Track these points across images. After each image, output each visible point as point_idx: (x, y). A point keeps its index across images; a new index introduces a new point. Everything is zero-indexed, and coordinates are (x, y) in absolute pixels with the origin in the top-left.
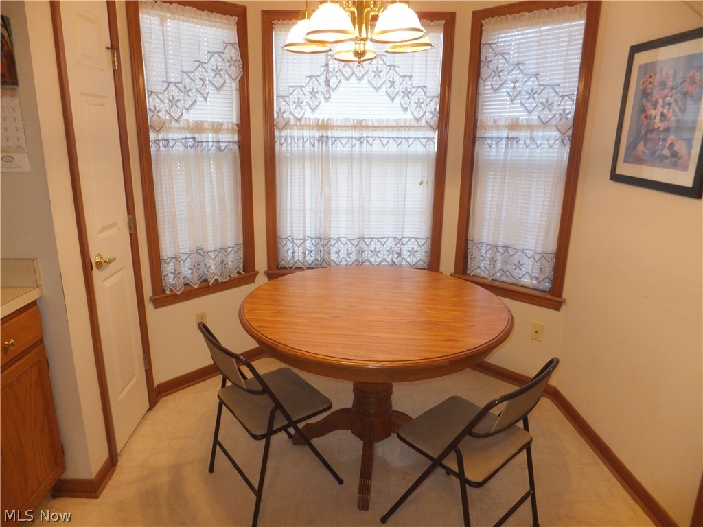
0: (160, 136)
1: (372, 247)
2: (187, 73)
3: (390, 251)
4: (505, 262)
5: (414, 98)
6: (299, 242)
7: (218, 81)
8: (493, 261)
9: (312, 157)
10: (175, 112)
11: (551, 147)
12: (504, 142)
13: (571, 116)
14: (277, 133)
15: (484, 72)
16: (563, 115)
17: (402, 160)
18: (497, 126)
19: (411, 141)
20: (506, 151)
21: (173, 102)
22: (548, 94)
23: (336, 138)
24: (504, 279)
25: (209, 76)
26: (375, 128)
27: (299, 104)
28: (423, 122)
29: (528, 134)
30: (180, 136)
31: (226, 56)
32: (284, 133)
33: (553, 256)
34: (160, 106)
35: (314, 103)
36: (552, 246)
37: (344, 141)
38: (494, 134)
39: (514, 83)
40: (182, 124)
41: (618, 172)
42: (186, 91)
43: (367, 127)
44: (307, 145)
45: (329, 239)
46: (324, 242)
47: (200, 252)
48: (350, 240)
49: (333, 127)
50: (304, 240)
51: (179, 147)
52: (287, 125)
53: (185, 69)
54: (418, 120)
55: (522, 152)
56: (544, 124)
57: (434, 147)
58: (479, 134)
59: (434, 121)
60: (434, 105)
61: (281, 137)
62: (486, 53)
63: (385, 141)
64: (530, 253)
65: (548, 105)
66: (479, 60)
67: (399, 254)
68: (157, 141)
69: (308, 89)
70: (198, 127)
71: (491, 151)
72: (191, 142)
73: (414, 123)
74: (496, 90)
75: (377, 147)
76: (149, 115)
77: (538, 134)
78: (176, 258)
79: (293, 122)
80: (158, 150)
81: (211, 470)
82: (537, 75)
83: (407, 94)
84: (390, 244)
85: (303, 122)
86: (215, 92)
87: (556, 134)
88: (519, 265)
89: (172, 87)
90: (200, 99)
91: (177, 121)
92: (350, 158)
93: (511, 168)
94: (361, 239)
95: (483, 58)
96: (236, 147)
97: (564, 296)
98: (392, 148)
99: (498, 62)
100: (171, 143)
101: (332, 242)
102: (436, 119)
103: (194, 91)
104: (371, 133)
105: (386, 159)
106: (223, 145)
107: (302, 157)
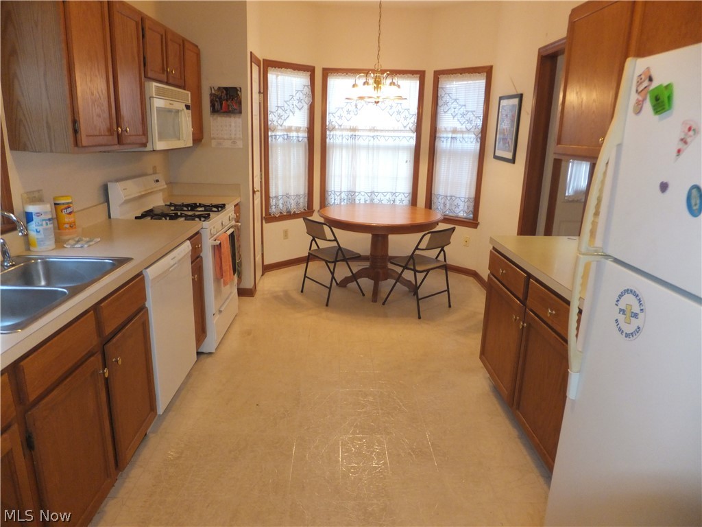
0: (273, 134)
1: (379, 197)
2: (286, 102)
3: (389, 200)
4: (451, 205)
5: (403, 115)
6: (338, 194)
7: (299, 105)
8: (445, 204)
9: (347, 147)
10: (280, 122)
11: (472, 142)
12: (450, 139)
13: (480, 127)
14: (328, 133)
15: (440, 102)
16: (476, 126)
17: (396, 149)
18: (446, 131)
19: (401, 138)
20: (451, 145)
21: (280, 116)
22: (470, 115)
23: (360, 136)
24: (451, 214)
25: (296, 102)
26: (382, 131)
27: (341, 117)
28: (408, 129)
29: (461, 135)
30: (282, 134)
31: (304, 92)
32: (332, 133)
33: (473, 199)
34: (275, 119)
35: (348, 117)
36: (473, 194)
37: (364, 138)
38: (445, 135)
39: (455, 109)
40: (283, 128)
41: (497, 154)
42: (285, 111)
43: (377, 130)
44: (344, 139)
45: (355, 192)
46: (352, 194)
47: (288, 196)
48: (366, 193)
49: (359, 130)
50: (341, 192)
51: (280, 140)
52: (334, 129)
53: (286, 100)
54: (405, 127)
55: (458, 145)
56: (468, 131)
57: (413, 142)
58: (437, 135)
59: (414, 128)
60: (414, 119)
61: (330, 135)
62: (441, 92)
63: (387, 138)
64: (463, 199)
65: (470, 121)
66: (437, 96)
67: (394, 201)
68: (271, 136)
69: (345, 110)
70: (289, 129)
71: (443, 145)
72: (286, 137)
73: (403, 129)
74: (445, 112)
75: (382, 142)
76: (269, 123)
77: (466, 135)
78: (276, 197)
79: (337, 127)
80: (272, 141)
81: (302, 291)
82: (465, 105)
83: (399, 113)
84: (389, 196)
85: (342, 127)
86: (298, 111)
87: (473, 136)
88: (458, 206)
89: (279, 109)
90: (291, 114)
91: (281, 126)
92: (368, 147)
93: (453, 153)
94: (373, 193)
95: (439, 95)
96: (306, 140)
97: (479, 221)
98: (391, 142)
99: (446, 98)
100: (278, 137)
101: (357, 194)
102: (415, 127)
103: (289, 110)
104: (379, 133)
105: (387, 148)
106: (300, 139)
107: (341, 147)
